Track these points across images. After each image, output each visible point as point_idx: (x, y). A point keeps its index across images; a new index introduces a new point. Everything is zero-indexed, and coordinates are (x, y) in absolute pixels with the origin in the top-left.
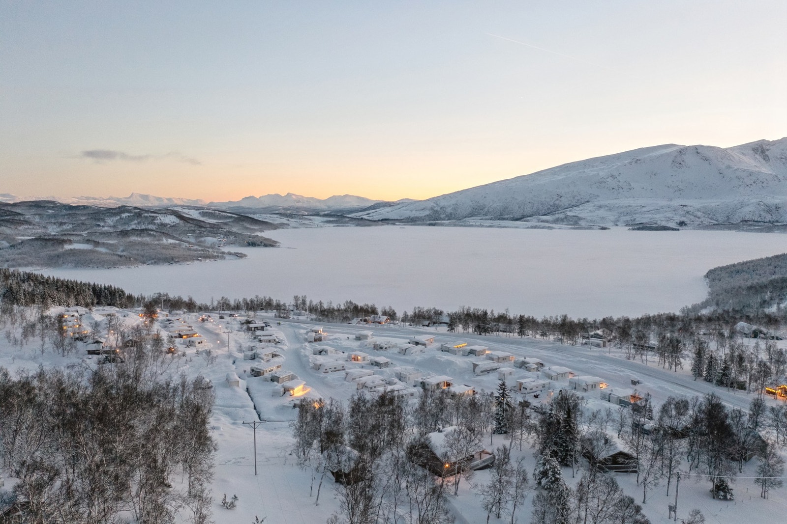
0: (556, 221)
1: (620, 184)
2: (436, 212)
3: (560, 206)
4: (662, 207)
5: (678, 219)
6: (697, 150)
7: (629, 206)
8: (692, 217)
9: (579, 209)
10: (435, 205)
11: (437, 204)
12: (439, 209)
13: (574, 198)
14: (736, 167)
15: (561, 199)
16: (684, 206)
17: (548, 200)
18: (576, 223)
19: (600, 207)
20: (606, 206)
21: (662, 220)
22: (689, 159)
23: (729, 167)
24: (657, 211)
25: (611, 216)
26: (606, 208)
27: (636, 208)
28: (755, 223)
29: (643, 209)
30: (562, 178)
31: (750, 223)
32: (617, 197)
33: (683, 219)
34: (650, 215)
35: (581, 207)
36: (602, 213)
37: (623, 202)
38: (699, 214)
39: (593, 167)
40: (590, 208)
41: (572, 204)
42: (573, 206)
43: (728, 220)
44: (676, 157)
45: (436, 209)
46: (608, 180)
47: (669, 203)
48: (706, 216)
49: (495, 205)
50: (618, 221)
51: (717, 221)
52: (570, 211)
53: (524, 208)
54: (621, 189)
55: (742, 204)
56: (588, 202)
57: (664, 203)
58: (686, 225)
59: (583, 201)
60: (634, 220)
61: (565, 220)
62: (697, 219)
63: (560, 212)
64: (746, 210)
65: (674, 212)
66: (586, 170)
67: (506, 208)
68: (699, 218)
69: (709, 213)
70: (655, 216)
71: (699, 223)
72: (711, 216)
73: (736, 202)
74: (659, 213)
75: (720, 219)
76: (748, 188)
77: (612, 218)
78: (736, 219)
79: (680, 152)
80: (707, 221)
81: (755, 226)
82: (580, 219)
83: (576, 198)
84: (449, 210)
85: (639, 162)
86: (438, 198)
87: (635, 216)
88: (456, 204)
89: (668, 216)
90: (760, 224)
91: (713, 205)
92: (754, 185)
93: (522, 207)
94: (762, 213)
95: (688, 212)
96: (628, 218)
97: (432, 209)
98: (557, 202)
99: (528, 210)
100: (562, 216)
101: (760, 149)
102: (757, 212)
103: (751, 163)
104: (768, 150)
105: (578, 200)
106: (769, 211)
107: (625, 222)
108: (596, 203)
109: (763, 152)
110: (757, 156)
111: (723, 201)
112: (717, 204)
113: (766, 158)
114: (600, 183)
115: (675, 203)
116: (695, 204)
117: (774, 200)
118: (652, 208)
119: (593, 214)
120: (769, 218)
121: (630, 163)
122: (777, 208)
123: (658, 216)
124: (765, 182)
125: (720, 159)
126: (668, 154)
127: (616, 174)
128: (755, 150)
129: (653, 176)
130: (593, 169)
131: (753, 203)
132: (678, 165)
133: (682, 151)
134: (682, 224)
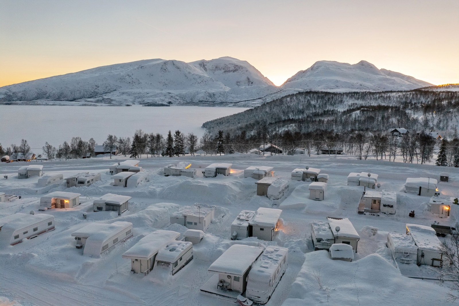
0: (98, 101)
1: (133, 80)
2: (10, 96)
3: (98, 93)
4: (158, 94)
5: (168, 100)
6: (173, 63)
7: (140, 93)
8: (174, 99)
9: (110, 94)
10: (8, 91)
11: (10, 91)
12: (11, 94)
13: (106, 88)
14: (193, 73)
15: (98, 88)
16: (169, 93)
17: (90, 89)
18: (110, 103)
19: (123, 93)
20: (127, 93)
21: (159, 101)
22: (169, 67)
23: (190, 73)
24: (156, 96)
25: (130, 99)
26: (127, 94)
27: (144, 94)
28: (206, 102)
29: (148, 95)
30: (98, 75)
31: (203, 102)
32: (133, 88)
33: (170, 100)
34: (152, 98)
35: (112, 94)
36: (125, 97)
37: (136, 91)
38: (178, 98)
39: (116, 69)
40: (117, 94)
41: (106, 91)
42: (106, 93)
43: (192, 101)
44: (163, 66)
45: (9, 94)
46: (126, 77)
47: (161, 91)
48: (181, 99)
49: (54, 92)
50: (135, 101)
51: (186, 101)
52: (105, 95)
53: (74, 94)
54: (134, 83)
55: (198, 93)
56: (115, 90)
57: (158, 91)
58: (172, 103)
59: (112, 90)
60: (144, 101)
61: (103, 101)
62: (177, 101)
63: (99, 96)
64: (200, 95)
65: (165, 97)
66: (112, 71)
67: (62, 93)
68: (178, 100)
69: (182, 97)
70: (155, 99)
71: (178, 102)
72: (183, 99)
73: (195, 91)
74: (156, 97)
75: (188, 100)
76: (199, 84)
77: (131, 100)
78: (196, 100)
79: (165, 63)
80: (182, 102)
81: (206, 104)
82: (112, 100)
83: (108, 88)
84: (20, 95)
85: (143, 68)
86: (11, 86)
87: (144, 99)
88: (25, 91)
89: (162, 98)
90: (208, 103)
91: (184, 93)
92: (202, 82)
93: (73, 93)
94: (207, 97)
95: (172, 97)
96: (140, 100)
97: (6, 94)
98: (96, 90)
99: (77, 95)
100: (100, 98)
101: (202, 64)
102: (205, 97)
103: (199, 71)
104: (206, 65)
105: (109, 89)
106: (210, 96)
107: (139, 102)
108: (121, 91)
109: (204, 66)
110: (202, 68)
111: (189, 91)
112: (186, 92)
113: (205, 69)
114: (122, 79)
115: (165, 91)
116: (175, 92)
117: (212, 91)
118: (153, 94)
119: (119, 97)
120: (211, 100)
121: (138, 68)
122: (214, 95)
123: (156, 99)
124: (207, 82)
125: (185, 68)
126: (158, 64)
127: (131, 74)
128: (200, 65)
129: (151, 76)
130: (116, 71)
131: (203, 92)
132: (164, 71)
133: (166, 63)
134: (170, 103)
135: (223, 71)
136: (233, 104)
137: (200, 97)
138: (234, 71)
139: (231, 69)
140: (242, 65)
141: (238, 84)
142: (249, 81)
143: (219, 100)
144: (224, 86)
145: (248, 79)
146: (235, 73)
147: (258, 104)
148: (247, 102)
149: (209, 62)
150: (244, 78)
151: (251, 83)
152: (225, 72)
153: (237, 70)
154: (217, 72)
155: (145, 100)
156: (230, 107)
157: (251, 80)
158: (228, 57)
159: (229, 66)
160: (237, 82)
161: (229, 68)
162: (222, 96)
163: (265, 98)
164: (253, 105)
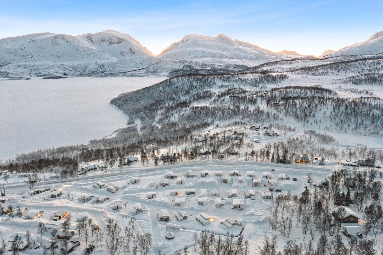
1: (26, 53)
4: (52, 66)
5: (63, 72)
6: (63, 37)
7: (35, 65)
8: (68, 70)
9: (5, 67)
14: (82, 46)
16: (63, 65)
19: (19, 66)
20: (22, 66)
21: (55, 73)
22: (60, 41)
23: (79, 46)
24: (51, 67)
25: (26, 71)
27: (39, 67)
28: (97, 73)
29: (43, 67)
32: (27, 61)
33: (65, 72)
34: (48, 70)
35: (7, 67)
36: (20, 69)
37: (31, 63)
38: (71, 69)
39: (7, 43)
40: (13, 67)
42: (1, 66)
43: (84, 72)
44: (53, 40)
46: (19, 51)
47: (54, 64)
50: (32, 74)
51: (80, 72)
54: (27, 56)
55: (89, 64)
56: (9, 63)
57: (52, 64)
58: (67, 75)
59: (6, 63)
60: (40, 73)
64: (92, 66)
65: (59, 69)
66: (4, 45)
68: (72, 71)
69: (75, 68)
70: (50, 71)
71: (72, 73)
72: (77, 70)
73: (85, 63)
74: (52, 69)
76: (89, 56)
78: (88, 71)
80: (76, 73)
82: (9, 73)
83: (1, 61)
85: (34, 41)
87: (40, 71)
89: (57, 70)
90: (99, 73)
91: (76, 64)
92: (91, 54)
94: (98, 68)
95: (66, 68)
96: (36, 72)
101: (89, 38)
102: (96, 67)
103: (87, 44)
104: (92, 38)
105: (3, 62)
106: (100, 67)
107: (36, 74)
108: (16, 64)
109: (91, 39)
110: (89, 41)
111: (80, 62)
112: (78, 64)
113: (92, 42)
114: (15, 53)
115: (59, 63)
116: (68, 64)
117: (102, 62)
118: (48, 67)
119: (15, 70)
120: (101, 70)
121: (30, 42)
122: (103, 65)
123: (52, 70)
124: (96, 53)
125: (74, 42)
126: (49, 38)
127: (23, 48)
128: (87, 38)
129: (43, 50)
130: (8, 45)
131: (93, 63)
132: (55, 44)
133: (56, 37)
134: (65, 74)
135: (108, 43)
136: (122, 74)
137: (92, 67)
138: (118, 43)
139: (115, 41)
140: (124, 37)
141: (122, 54)
142: (132, 52)
143: (108, 70)
144: (110, 57)
145: (131, 50)
146: (119, 44)
147: (143, 73)
148: (133, 72)
149: (94, 35)
150: (126, 49)
151: (133, 53)
152: (110, 44)
153: (120, 42)
154: (103, 44)
155: (42, 72)
156: (120, 77)
157: (133, 51)
158: (111, 30)
159: (113, 38)
160: (121, 53)
161: (113, 40)
162: (110, 66)
163: (148, 68)
164: (139, 75)
